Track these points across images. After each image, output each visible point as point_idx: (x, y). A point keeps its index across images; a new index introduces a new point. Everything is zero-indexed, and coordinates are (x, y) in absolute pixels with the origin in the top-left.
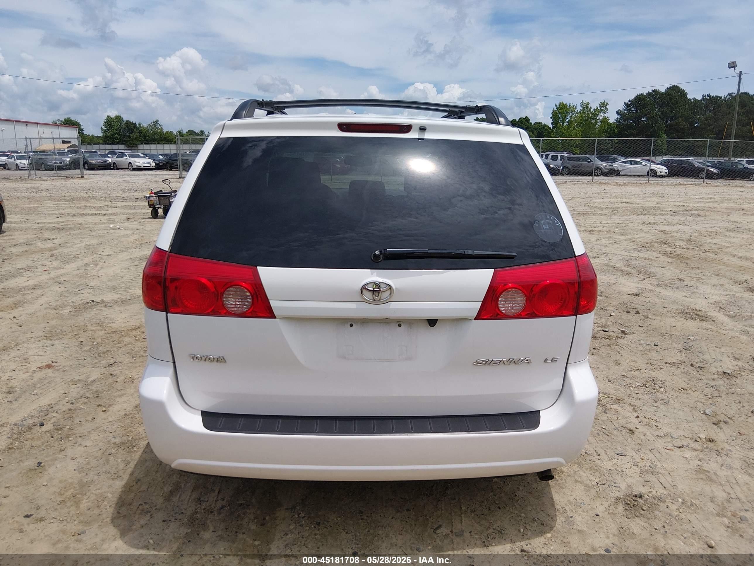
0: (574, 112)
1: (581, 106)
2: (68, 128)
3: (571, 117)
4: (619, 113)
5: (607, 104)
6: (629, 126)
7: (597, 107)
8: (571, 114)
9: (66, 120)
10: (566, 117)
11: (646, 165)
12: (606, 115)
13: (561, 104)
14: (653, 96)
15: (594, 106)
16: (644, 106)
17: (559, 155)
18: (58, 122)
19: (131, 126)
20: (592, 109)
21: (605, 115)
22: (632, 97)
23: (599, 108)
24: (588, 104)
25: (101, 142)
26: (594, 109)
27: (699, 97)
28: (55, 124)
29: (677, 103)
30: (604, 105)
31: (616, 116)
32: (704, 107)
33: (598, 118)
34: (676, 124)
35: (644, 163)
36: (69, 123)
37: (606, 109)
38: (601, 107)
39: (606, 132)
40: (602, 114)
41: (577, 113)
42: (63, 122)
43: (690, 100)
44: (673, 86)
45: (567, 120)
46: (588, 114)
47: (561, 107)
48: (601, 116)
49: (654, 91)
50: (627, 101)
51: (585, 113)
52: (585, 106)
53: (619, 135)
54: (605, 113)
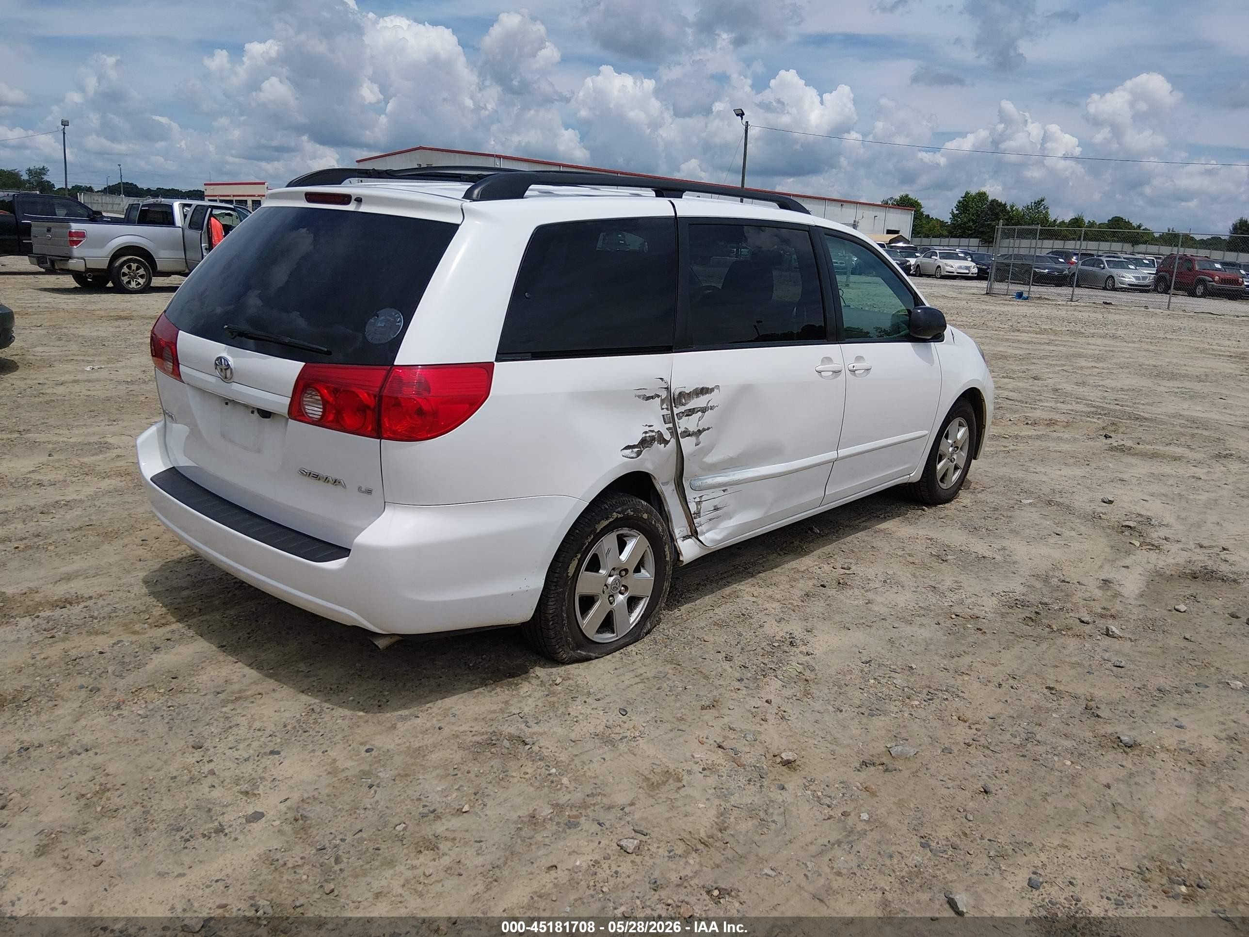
2: (900, 211)
9: (902, 198)
18: (889, 202)
19: (997, 209)
25: (945, 233)
28: (885, 205)
36: (905, 203)
42: (897, 202)
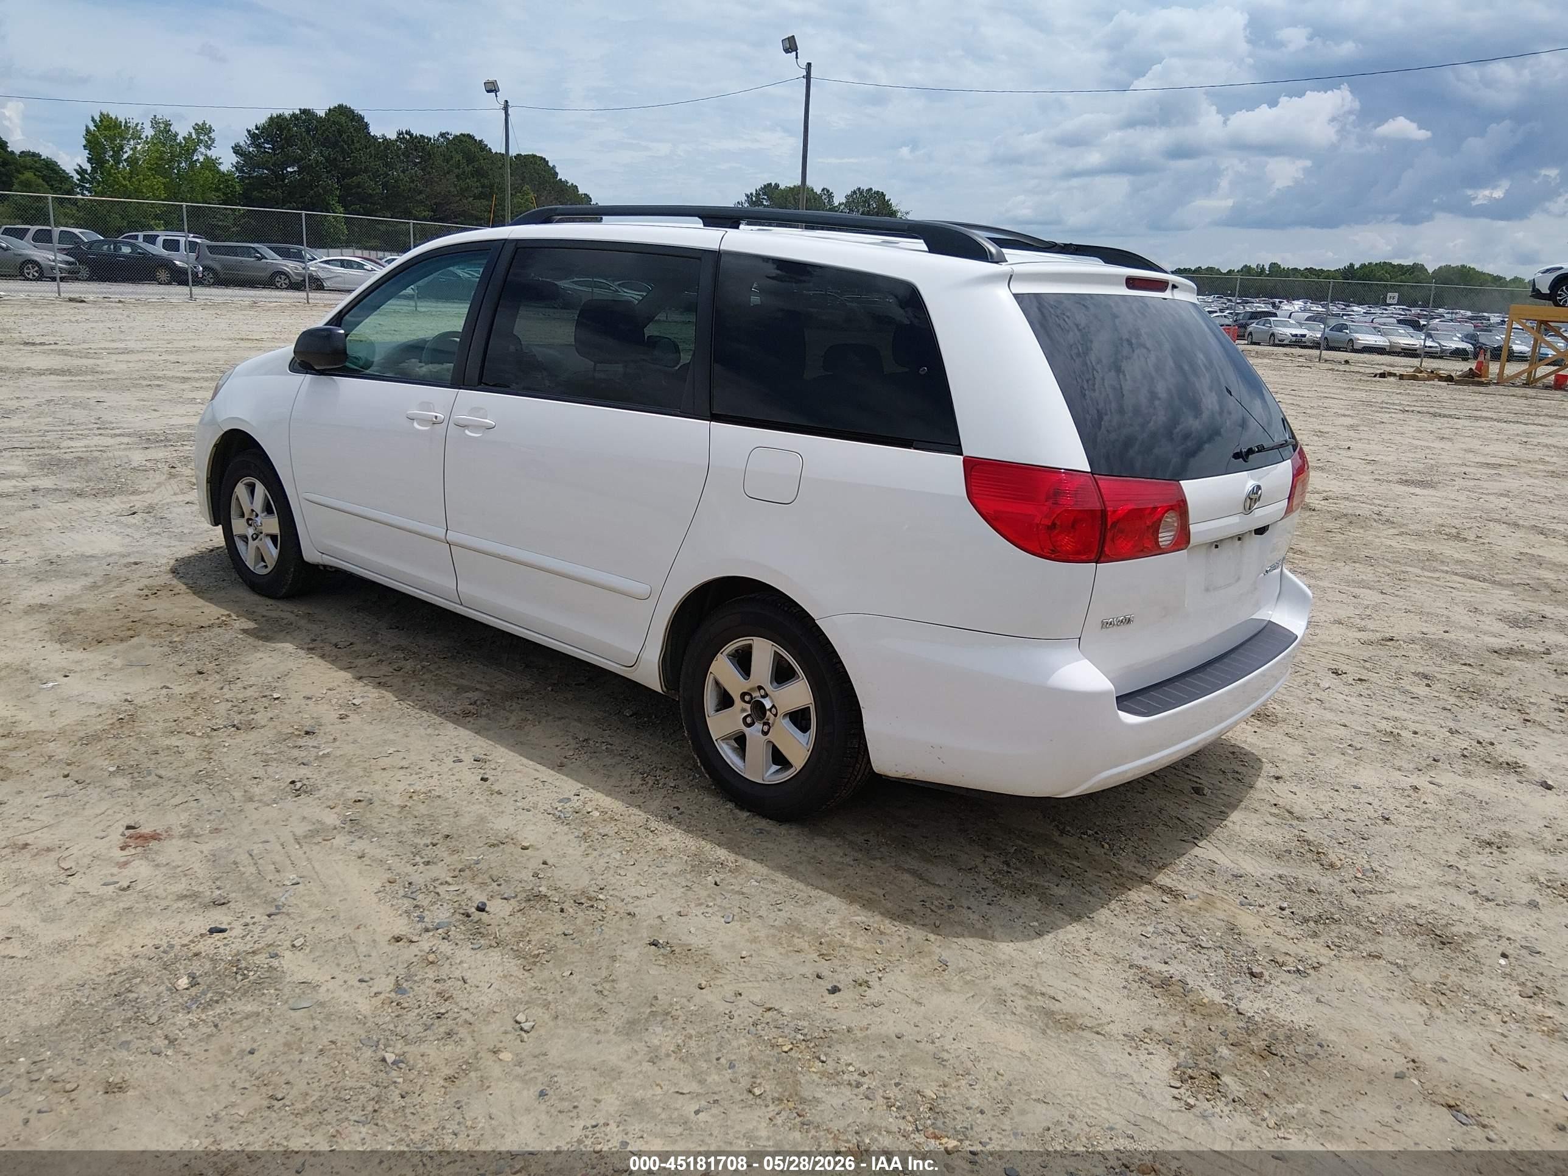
0: (140, 138)
1: (152, 127)
3: (134, 149)
4: (237, 150)
5: (210, 130)
6: (263, 183)
7: (190, 134)
8: (132, 142)
10: (122, 148)
11: (373, 270)
12: (213, 153)
13: (104, 117)
14: (304, 121)
15: (182, 130)
16: (289, 141)
17: (182, 240)
20: (180, 138)
21: (209, 153)
22: (262, 119)
23: (194, 136)
24: (168, 124)
26: (184, 138)
27: (392, 136)
29: (353, 141)
30: (203, 129)
31: (234, 159)
32: (403, 154)
33: (195, 158)
34: (358, 186)
35: (369, 266)
37: (210, 138)
38: (198, 134)
39: (217, 190)
40: (202, 149)
41: (146, 142)
43: (375, 138)
44: (340, 106)
45: (125, 156)
46: (172, 146)
47: (105, 123)
48: (202, 154)
49: (304, 112)
50: (252, 127)
51: (164, 145)
52: (164, 130)
53: (247, 199)
54: (208, 147)
